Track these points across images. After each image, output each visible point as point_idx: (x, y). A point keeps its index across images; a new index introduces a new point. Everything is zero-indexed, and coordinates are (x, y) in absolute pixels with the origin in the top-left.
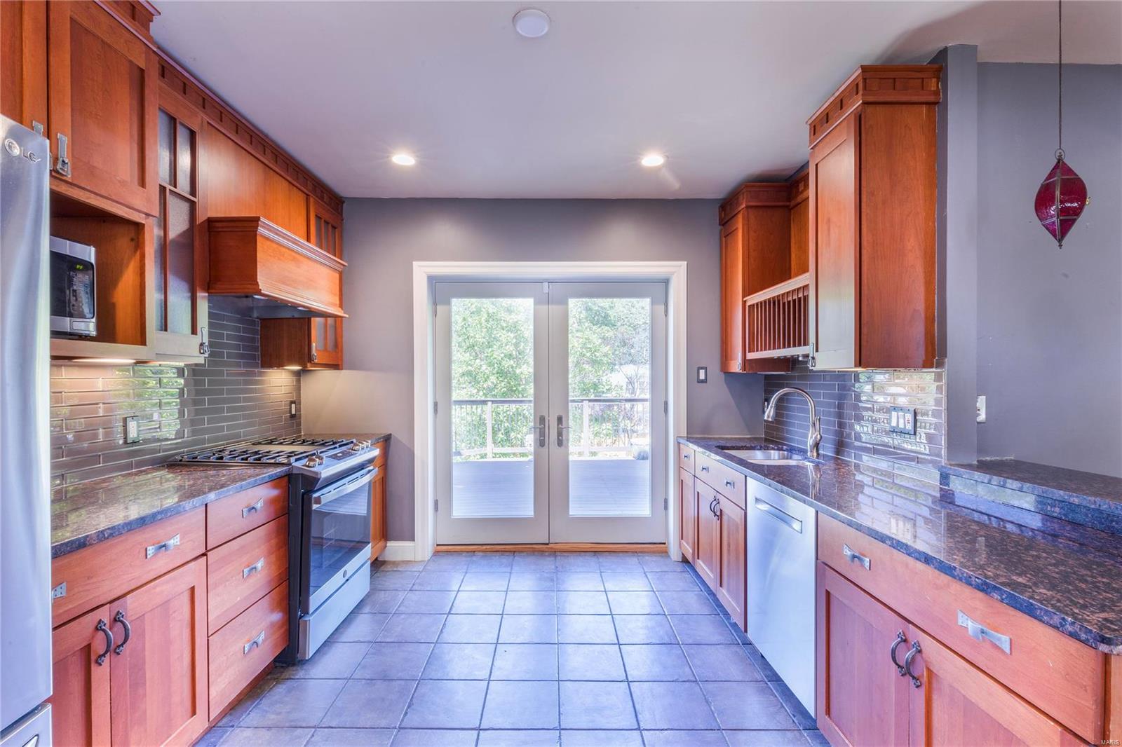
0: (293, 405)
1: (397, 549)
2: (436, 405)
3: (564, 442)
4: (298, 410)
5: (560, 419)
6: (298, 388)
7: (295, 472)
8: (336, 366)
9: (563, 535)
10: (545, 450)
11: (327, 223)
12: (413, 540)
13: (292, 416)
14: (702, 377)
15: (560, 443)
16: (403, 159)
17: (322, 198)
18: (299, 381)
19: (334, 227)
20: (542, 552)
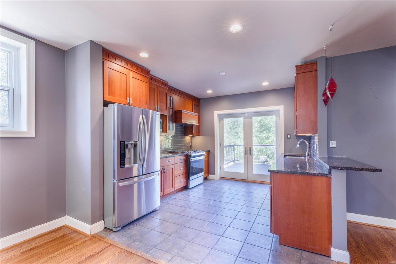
0: (191, 144)
1: (211, 176)
2: (220, 144)
3: (252, 154)
4: (192, 145)
5: (250, 148)
6: (192, 140)
7: (188, 154)
8: (199, 135)
9: (251, 178)
10: (246, 156)
11: (196, 105)
12: (214, 175)
13: (191, 146)
14: (289, 137)
15: (250, 154)
16: (209, 92)
17: (195, 100)
18: (192, 139)
19: (198, 106)
20: (246, 182)
